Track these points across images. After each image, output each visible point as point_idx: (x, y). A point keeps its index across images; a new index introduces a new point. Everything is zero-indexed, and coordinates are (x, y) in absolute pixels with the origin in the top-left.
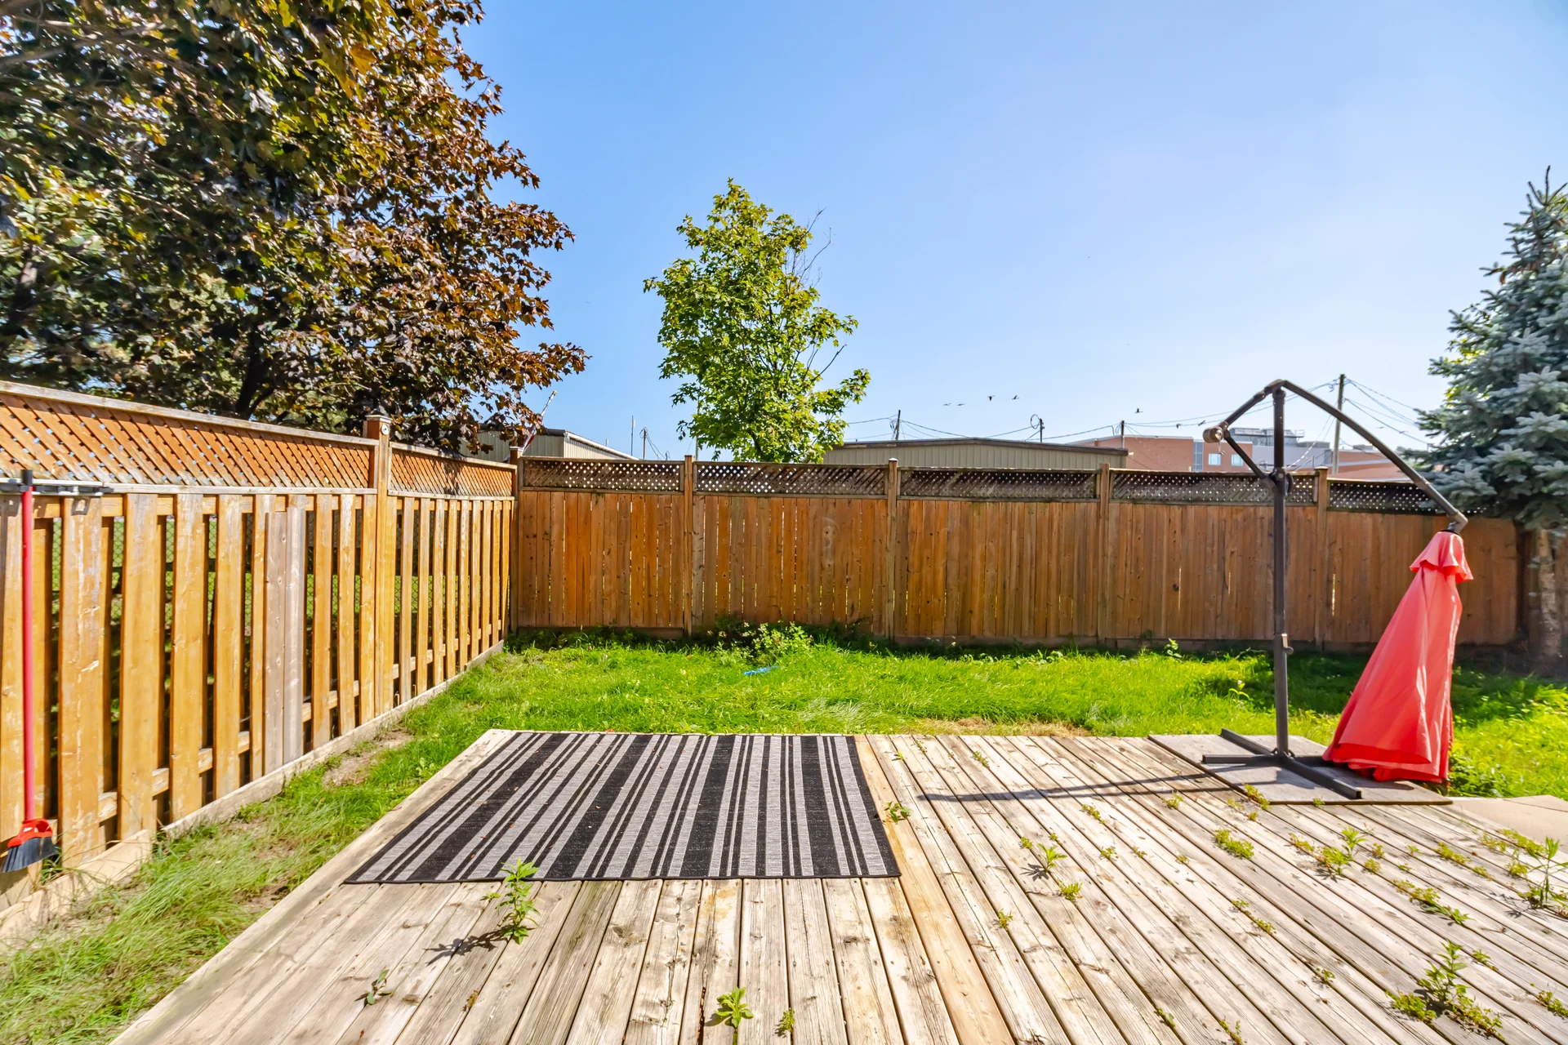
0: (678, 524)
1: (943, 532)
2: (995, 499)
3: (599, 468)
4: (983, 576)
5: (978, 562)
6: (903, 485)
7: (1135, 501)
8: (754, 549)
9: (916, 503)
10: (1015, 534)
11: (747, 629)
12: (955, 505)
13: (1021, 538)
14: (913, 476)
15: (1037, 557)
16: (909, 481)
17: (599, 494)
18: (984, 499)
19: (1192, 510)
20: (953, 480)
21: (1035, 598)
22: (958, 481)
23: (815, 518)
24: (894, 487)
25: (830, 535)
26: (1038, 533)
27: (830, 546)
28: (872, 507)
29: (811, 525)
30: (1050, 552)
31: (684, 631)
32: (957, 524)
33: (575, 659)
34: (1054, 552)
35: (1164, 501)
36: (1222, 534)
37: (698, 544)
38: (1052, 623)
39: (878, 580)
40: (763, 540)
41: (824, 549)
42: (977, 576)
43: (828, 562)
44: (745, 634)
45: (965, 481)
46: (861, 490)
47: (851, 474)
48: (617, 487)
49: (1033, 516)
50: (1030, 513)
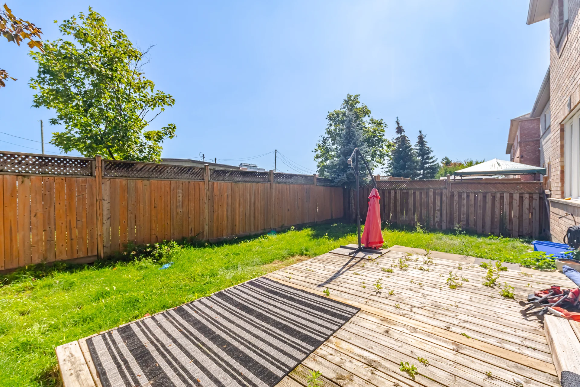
0: (92, 194)
1: (226, 195)
2: (243, 182)
3: (24, 159)
4: (239, 211)
5: (237, 205)
6: (211, 176)
7: (279, 183)
8: (141, 207)
9: (216, 183)
10: (248, 195)
11: (148, 247)
12: (229, 184)
13: (250, 196)
14: (214, 172)
15: (255, 203)
16: (213, 174)
17: (24, 176)
18: (238, 182)
19: (291, 185)
20: (228, 174)
21: (254, 217)
22: (230, 175)
23: (173, 190)
24: (207, 177)
25: (181, 198)
26: (255, 195)
27: (181, 203)
28: (199, 185)
29: (172, 194)
30: (258, 200)
31: (98, 256)
32: (230, 192)
33: (24, 290)
34: (259, 200)
35: (285, 183)
36: (297, 193)
37: (106, 206)
38: (259, 226)
39: (202, 216)
40: (147, 202)
41: (178, 204)
42: (237, 212)
43: (180, 210)
44: (148, 250)
45: (232, 175)
46: (194, 177)
47: (189, 170)
48: (40, 172)
49: (253, 188)
50: (253, 187)
